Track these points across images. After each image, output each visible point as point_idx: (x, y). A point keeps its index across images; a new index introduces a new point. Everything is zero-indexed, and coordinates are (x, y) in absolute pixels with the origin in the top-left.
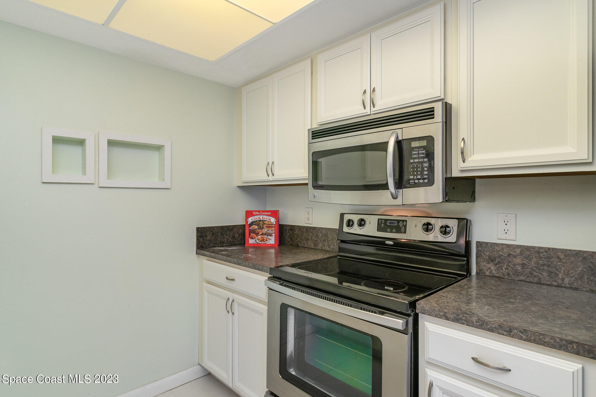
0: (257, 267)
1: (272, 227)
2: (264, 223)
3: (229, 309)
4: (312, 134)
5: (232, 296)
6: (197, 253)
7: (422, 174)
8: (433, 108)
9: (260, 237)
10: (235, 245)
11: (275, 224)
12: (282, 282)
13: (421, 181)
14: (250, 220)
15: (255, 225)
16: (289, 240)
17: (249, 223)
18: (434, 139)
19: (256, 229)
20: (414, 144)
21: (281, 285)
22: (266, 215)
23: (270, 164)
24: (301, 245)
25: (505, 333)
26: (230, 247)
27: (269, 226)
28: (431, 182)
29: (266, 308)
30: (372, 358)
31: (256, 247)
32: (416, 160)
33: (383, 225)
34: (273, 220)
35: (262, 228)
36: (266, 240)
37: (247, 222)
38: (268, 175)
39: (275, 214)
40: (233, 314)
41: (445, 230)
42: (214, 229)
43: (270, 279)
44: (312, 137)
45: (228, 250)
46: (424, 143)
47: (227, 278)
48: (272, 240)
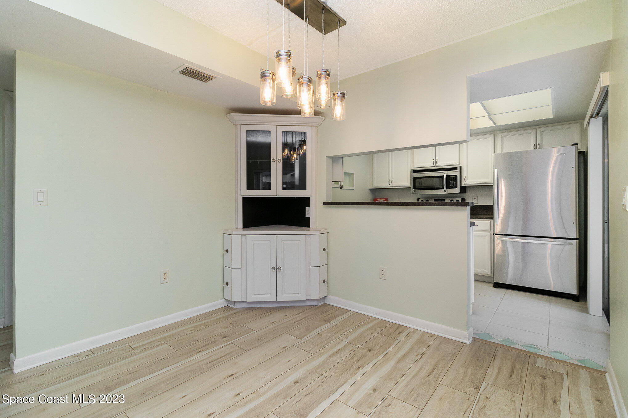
8: (457, 167)
13: (453, 187)
20: (451, 177)
23: (391, 181)
28: (456, 187)
32: (452, 181)
38: (389, 184)
44: (413, 172)
46: (454, 177)
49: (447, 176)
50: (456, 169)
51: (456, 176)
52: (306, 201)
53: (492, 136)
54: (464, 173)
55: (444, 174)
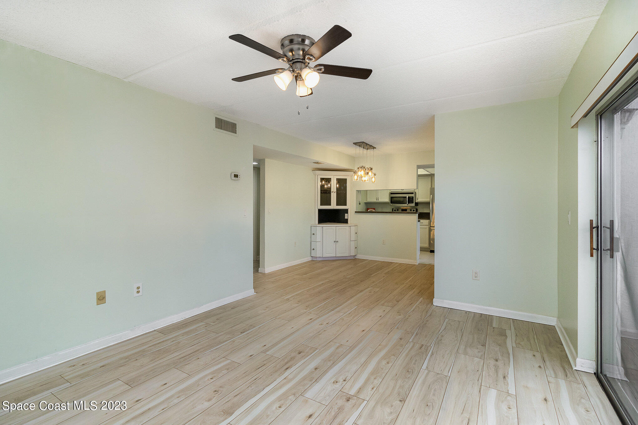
23: (378, 198)
28: (413, 203)
44: (390, 194)
49: (408, 197)
50: (413, 193)
51: (413, 197)
52: (346, 211)
53: (430, 177)
54: (417, 196)
55: (407, 196)
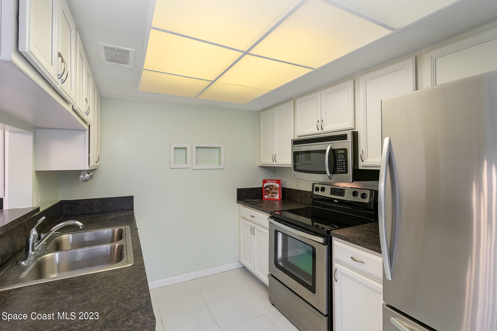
0: (265, 211)
1: (277, 189)
2: (273, 187)
3: (252, 232)
4: (293, 142)
5: (253, 225)
6: (237, 202)
7: (343, 168)
8: (347, 134)
9: (270, 194)
10: (257, 198)
11: (279, 187)
12: (275, 219)
13: (342, 171)
14: (265, 185)
15: (268, 188)
16: (287, 196)
17: (265, 187)
18: (347, 150)
19: (268, 190)
20: (339, 152)
21: (275, 220)
22: (274, 182)
23: (274, 156)
24: (294, 200)
25: (362, 246)
26: (254, 200)
27: (276, 189)
29: (268, 231)
30: (312, 257)
31: (269, 200)
32: (340, 160)
33: (333, 191)
34: (278, 185)
35: (272, 190)
36: (274, 197)
37: (264, 186)
38: (273, 162)
39: (278, 182)
40: (254, 234)
41: (363, 196)
42: (246, 190)
43: (270, 217)
44: (293, 143)
45: (253, 201)
46: (343, 152)
47: (251, 216)
48: (277, 197)
49: (330, 151)
55: (327, 147)
